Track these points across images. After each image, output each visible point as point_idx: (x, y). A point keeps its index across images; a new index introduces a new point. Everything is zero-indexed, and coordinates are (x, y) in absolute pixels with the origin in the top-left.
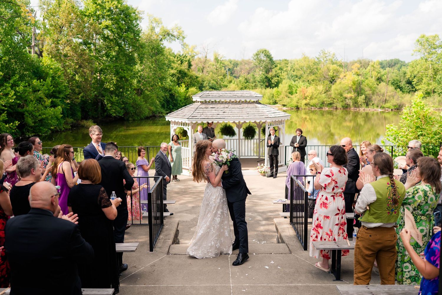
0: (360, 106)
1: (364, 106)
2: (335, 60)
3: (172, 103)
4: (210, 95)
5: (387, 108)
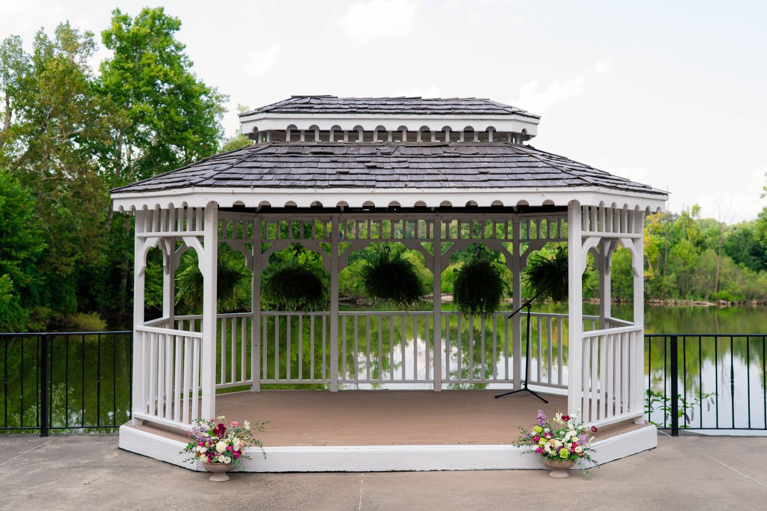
0: (667, 295)
1: (676, 294)
4: (316, 106)
5: (722, 299)
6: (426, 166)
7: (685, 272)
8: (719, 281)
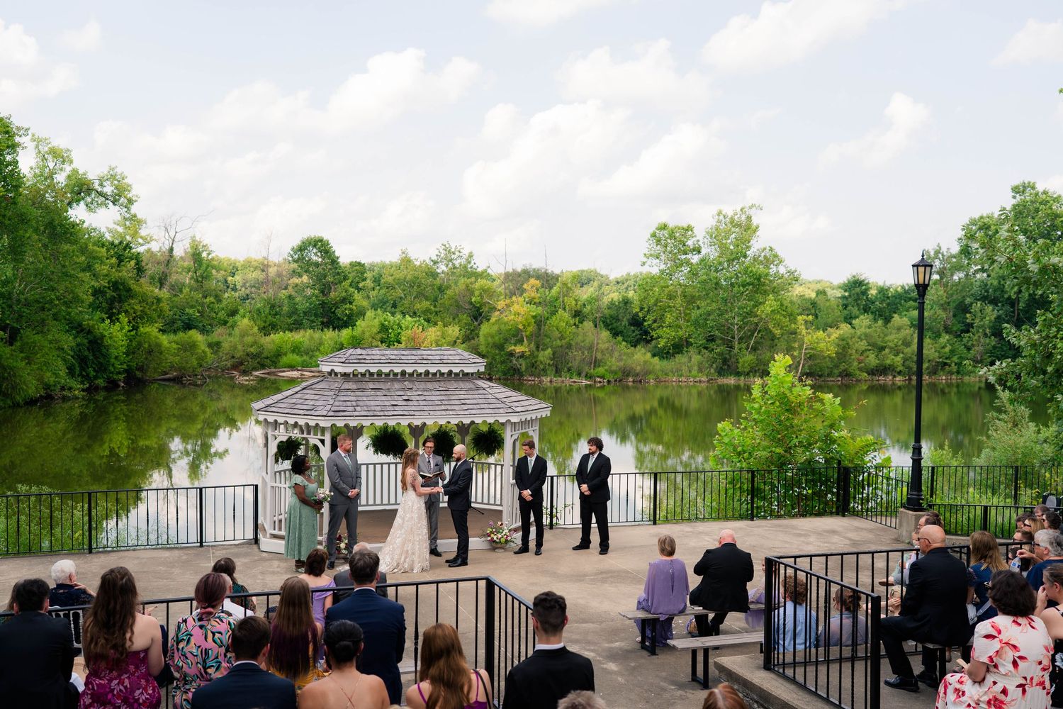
0: (542, 373)
1: (551, 371)
2: (471, 268)
3: (93, 362)
4: (367, 357)
5: (598, 377)
6: (433, 398)
7: (561, 346)
8: (596, 357)
